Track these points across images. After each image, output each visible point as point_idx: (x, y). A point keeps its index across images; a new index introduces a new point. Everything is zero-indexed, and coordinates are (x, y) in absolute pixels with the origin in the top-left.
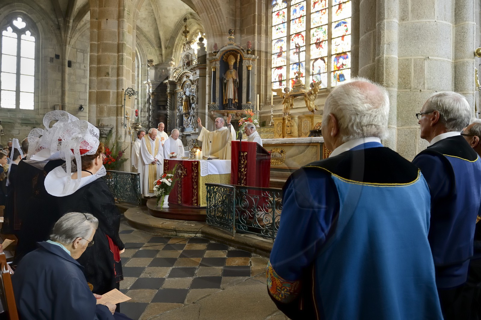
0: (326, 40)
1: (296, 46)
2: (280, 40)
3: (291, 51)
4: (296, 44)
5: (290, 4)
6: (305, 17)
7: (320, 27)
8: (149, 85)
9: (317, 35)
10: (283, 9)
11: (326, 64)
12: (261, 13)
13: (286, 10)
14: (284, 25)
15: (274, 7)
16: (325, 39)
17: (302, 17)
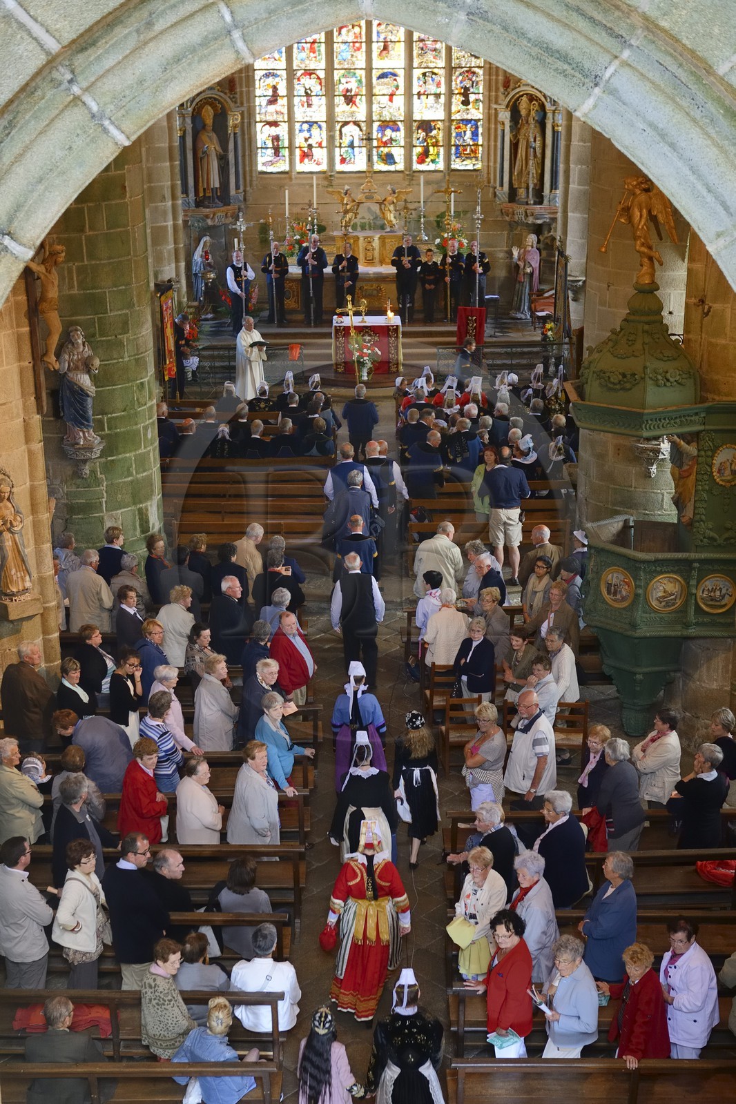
0: (363, 95)
1: (306, 93)
2: (271, 73)
3: (295, 98)
4: (306, 89)
6: (323, 45)
7: (352, 71)
9: (346, 83)
11: (363, 134)
16: (361, 93)
17: (316, 44)
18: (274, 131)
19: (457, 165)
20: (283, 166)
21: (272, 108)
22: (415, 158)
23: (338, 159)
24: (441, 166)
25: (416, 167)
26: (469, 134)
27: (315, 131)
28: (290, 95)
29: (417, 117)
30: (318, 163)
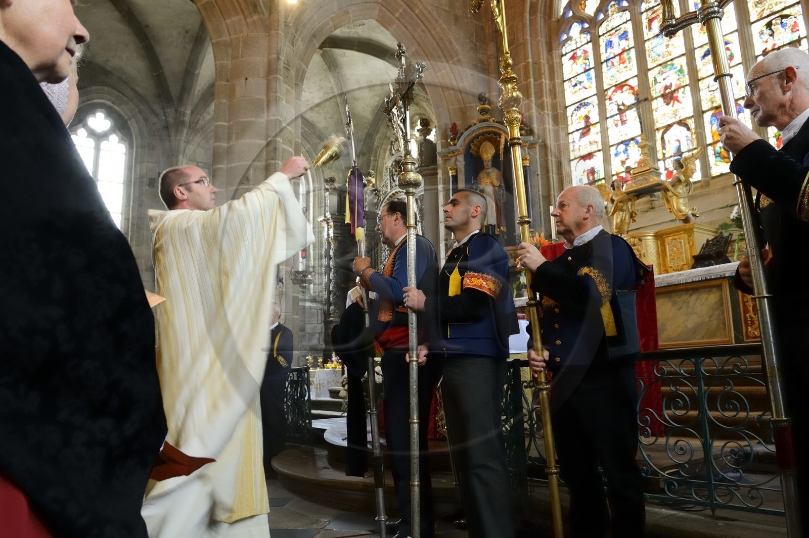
0: (686, 85)
1: (619, 110)
2: (582, 104)
3: (608, 120)
4: (619, 106)
5: (597, 34)
6: (633, 51)
7: (669, 63)
8: (328, 223)
9: (664, 79)
10: (582, 46)
11: (692, 134)
12: (539, 58)
13: (589, 47)
14: (589, 75)
15: (564, 46)
16: (683, 84)
17: (626, 53)
18: (589, 164)
21: (585, 140)
28: (603, 119)
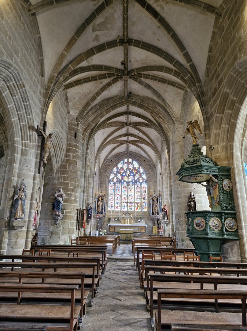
1: (117, 197)
2: (111, 194)
5: (115, 185)
9: (124, 196)
11: (127, 204)
15: (110, 184)
16: (126, 198)
17: (119, 190)
18: (112, 203)
19: (143, 210)
20: (113, 210)
21: (111, 200)
22: (135, 209)
23: (122, 208)
24: (140, 210)
25: (136, 210)
26: (145, 205)
27: (119, 204)
28: (115, 198)
29: (136, 202)
30: (119, 209)
